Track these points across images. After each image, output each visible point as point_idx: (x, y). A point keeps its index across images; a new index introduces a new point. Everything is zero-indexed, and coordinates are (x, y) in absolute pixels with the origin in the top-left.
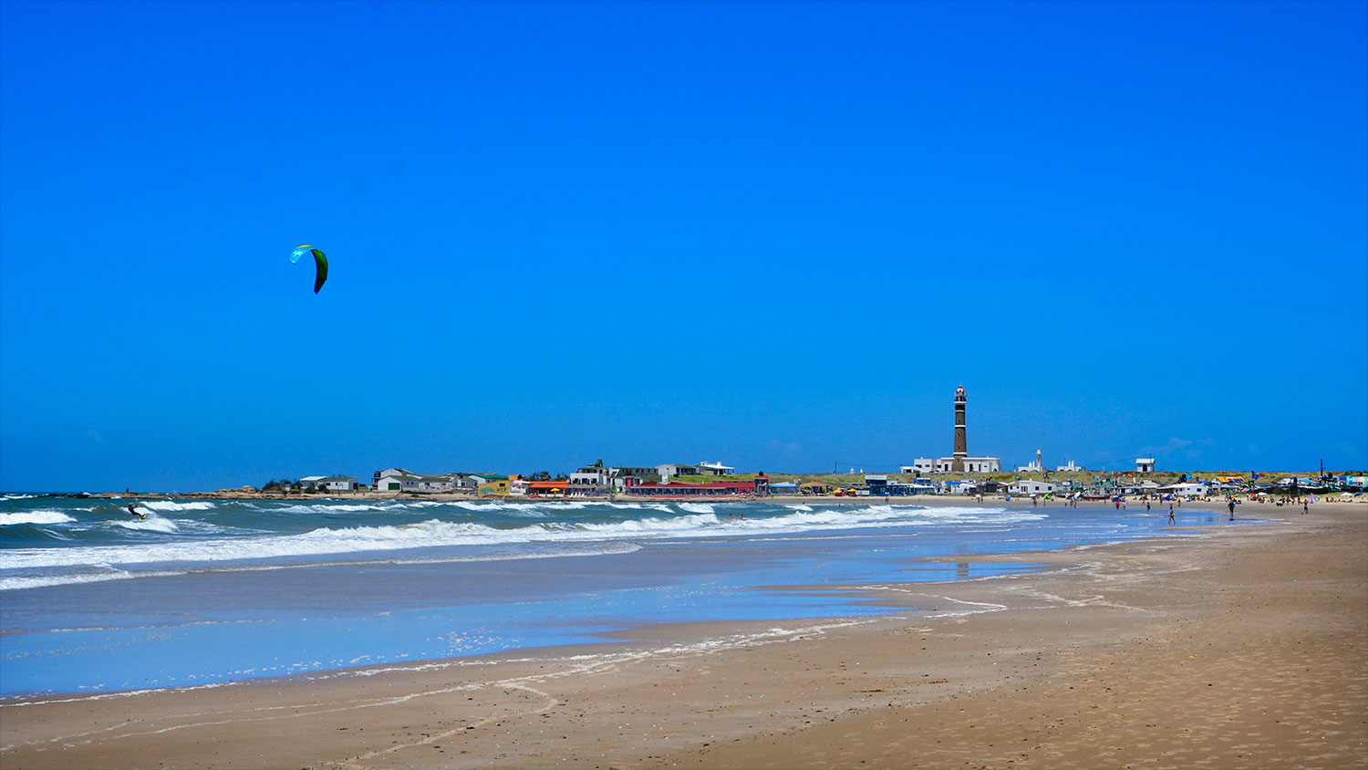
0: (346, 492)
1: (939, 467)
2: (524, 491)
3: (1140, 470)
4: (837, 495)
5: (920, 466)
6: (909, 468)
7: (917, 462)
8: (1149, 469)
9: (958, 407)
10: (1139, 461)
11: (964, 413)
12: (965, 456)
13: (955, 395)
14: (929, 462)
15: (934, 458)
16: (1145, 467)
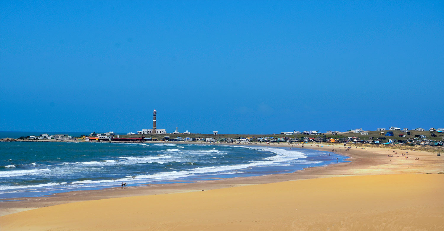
0: (42, 140)
1: (149, 131)
2: (89, 140)
3: (214, 134)
4: (161, 141)
5: (144, 131)
6: (141, 132)
7: (143, 130)
8: (217, 134)
9: (154, 115)
10: (214, 132)
11: (156, 117)
12: (156, 129)
13: (153, 112)
14: (146, 130)
15: (148, 129)
16: (215, 133)
